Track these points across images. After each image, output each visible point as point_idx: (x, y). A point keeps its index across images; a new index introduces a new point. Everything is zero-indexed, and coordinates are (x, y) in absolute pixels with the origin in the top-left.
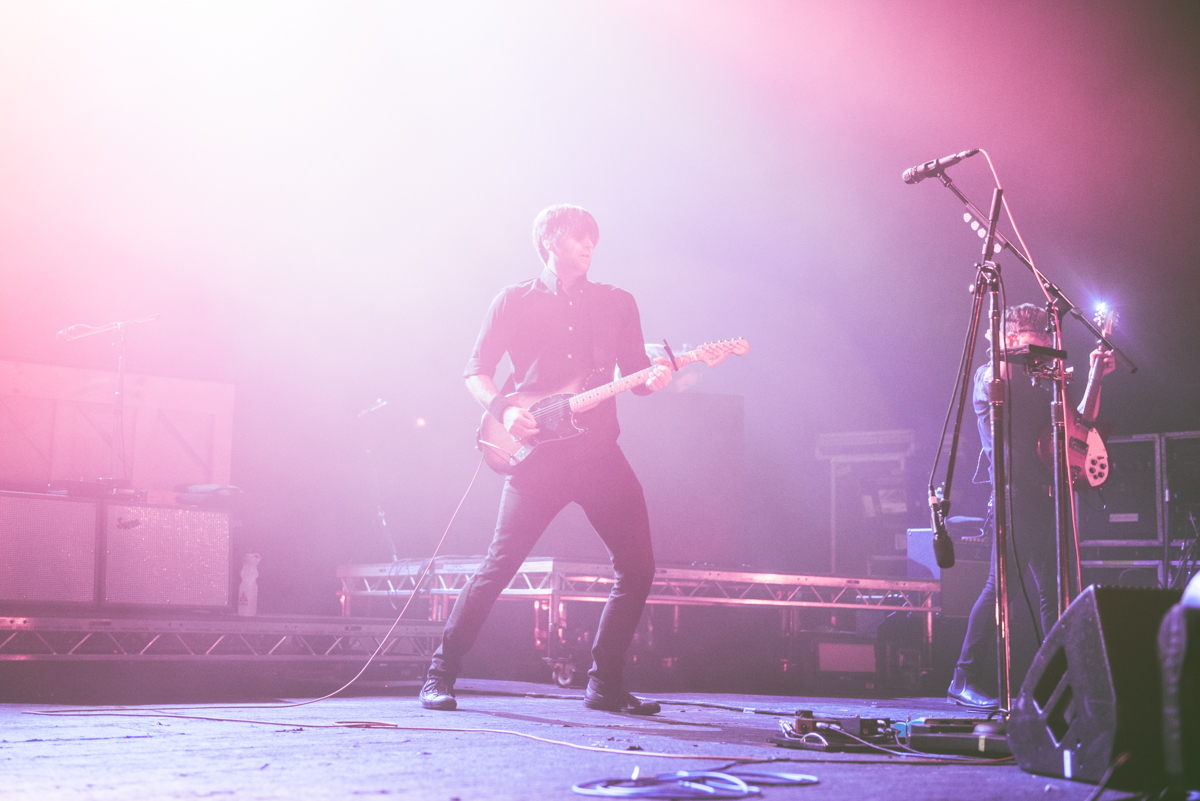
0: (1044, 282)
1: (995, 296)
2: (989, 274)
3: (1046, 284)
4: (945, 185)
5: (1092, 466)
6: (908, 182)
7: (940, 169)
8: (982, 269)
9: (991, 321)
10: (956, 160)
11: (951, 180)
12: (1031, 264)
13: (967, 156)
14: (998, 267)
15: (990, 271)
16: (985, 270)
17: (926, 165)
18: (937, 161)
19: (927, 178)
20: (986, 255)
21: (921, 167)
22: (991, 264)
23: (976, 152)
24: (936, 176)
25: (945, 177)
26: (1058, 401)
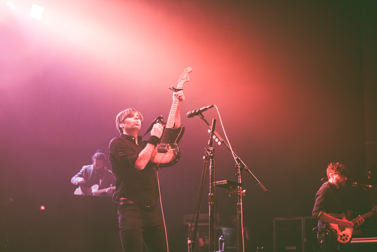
0: (235, 156)
1: (212, 161)
2: (210, 152)
3: (236, 157)
4: (202, 118)
5: (345, 239)
6: (188, 117)
7: (200, 112)
8: (207, 150)
9: (210, 170)
10: (206, 109)
11: (204, 117)
12: (231, 149)
13: (210, 108)
14: (214, 150)
15: (211, 151)
16: (209, 150)
17: (195, 111)
18: (199, 109)
19: (196, 116)
20: (209, 145)
21: (193, 112)
22: (211, 149)
23: (212, 106)
24: (199, 115)
25: (202, 115)
26: (239, 203)
